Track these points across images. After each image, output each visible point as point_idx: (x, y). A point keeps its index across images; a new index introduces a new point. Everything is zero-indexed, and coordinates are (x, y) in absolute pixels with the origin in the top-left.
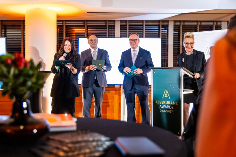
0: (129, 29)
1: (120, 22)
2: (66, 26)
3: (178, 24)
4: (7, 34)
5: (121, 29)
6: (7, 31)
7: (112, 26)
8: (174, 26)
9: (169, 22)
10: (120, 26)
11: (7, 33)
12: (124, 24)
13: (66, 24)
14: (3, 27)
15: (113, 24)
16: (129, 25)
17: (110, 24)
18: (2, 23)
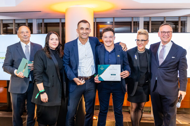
0: (151, 25)
1: (143, 18)
2: (97, 23)
5: (144, 25)
6: (48, 28)
9: (188, 18)
10: (144, 22)
12: (147, 20)
13: (97, 21)
14: (44, 24)
15: (138, 21)
16: (152, 22)
17: (135, 20)
18: (44, 21)
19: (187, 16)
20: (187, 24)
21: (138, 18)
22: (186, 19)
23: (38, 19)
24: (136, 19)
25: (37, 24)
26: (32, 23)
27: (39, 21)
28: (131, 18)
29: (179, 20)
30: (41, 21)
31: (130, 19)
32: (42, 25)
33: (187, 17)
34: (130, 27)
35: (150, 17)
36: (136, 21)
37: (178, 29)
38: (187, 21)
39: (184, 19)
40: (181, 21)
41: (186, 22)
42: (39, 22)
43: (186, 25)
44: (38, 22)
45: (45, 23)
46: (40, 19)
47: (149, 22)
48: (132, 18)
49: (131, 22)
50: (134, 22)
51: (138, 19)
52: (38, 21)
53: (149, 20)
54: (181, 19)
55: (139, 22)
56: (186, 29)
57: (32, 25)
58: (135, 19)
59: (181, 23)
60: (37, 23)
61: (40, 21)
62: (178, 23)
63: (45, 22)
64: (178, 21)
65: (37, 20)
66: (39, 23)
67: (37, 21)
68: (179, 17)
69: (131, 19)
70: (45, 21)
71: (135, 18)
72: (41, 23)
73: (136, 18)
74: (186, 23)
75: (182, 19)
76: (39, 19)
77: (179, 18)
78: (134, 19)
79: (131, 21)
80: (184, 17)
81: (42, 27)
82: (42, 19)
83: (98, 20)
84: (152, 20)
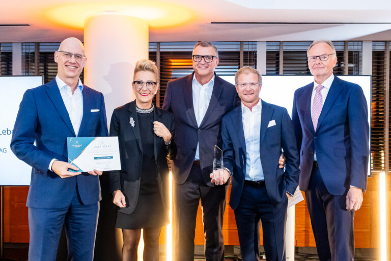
1: (265, 44)
2: (162, 53)
3: (380, 48)
4: (49, 71)
5: (267, 60)
6: (49, 64)
7: (250, 52)
8: (373, 52)
9: (364, 44)
10: (267, 52)
11: (49, 67)
12: (274, 48)
13: (161, 50)
14: (40, 56)
15: (253, 50)
16: (284, 52)
17: (247, 48)
18: (39, 49)
19: (362, 41)
20: (362, 57)
21: (254, 43)
22: (360, 47)
23: (24, 44)
24: (250, 46)
25: (22, 56)
26: (11, 53)
27: (28, 47)
28: (239, 43)
29: (345, 49)
30: (32, 49)
31: (236, 46)
32: (34, 56)
33: (362, 43)
34: (237, 63)
35: (280, 42)
36: (250, 50)
37: (343, 70)
38: (362, 52)
39: (356, 47)
40: (349, 52)
41: (360, 54)
42: (28, 51)
43: (361, 60)
44: (24, 51)
45: (41, 53)
46: (31, 44)
47: (278, 52)
48: (242, 43)
49: (238, 53)
50: (245, 53)
51: (254, 46)
52: (24, 47)
53: (278, 48)
54: (349, 47)
55: (256, 52)
56: (360, 69)
57: (11, 57)
58: (247, 46)
59: (349, 56)
60: (22, 53)
61: (31, 47)
62: (343, 56)
63: (41, 51)
64: (343, 52)
65: (22, 45)
66: (28, 53)
67: (22, 49)
68: (344, 41)
69: (239, 46)
70: (41, 47)
71: (247, 43)
72: (33, 53)
73: (250, 43)
74: (360, 56)
75: (351, 48)
76: (28, 44)
77: (344, 45)
78: (244, 46)
79: (239, 50)
80: (356, 43)
81: (34, 62)
82: (34, 44)
83: (165, 48)
84: (285, 48)
